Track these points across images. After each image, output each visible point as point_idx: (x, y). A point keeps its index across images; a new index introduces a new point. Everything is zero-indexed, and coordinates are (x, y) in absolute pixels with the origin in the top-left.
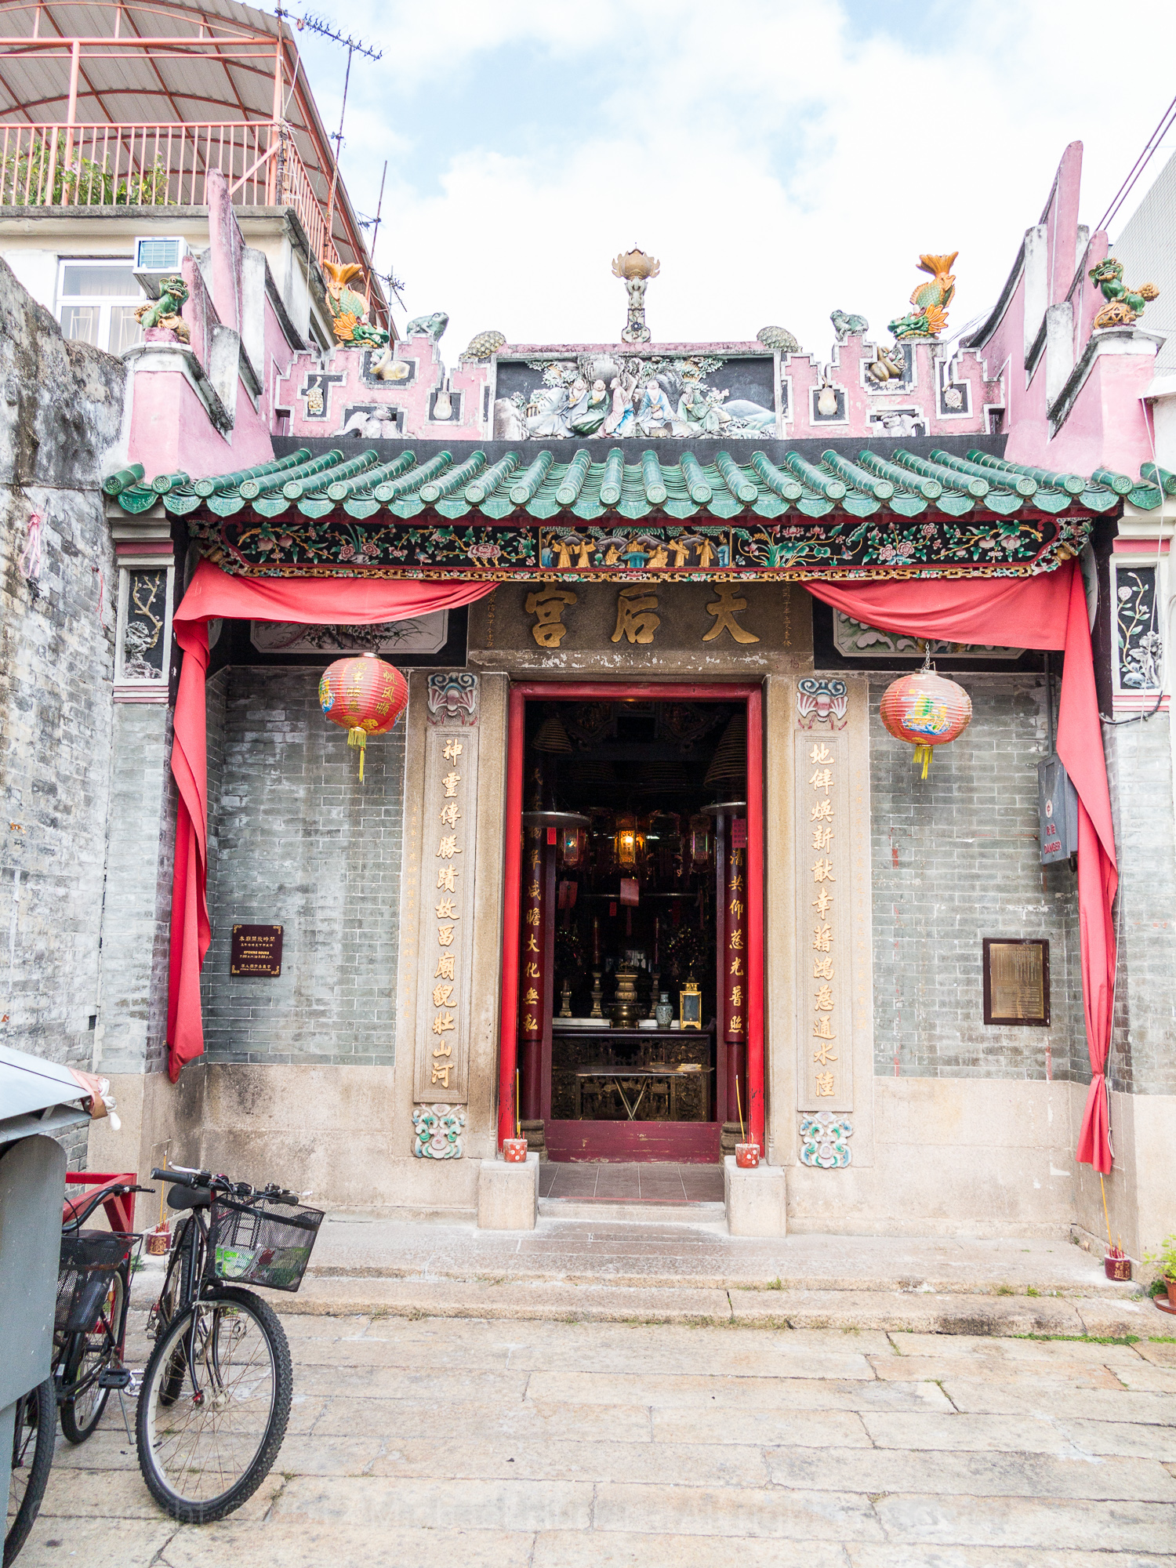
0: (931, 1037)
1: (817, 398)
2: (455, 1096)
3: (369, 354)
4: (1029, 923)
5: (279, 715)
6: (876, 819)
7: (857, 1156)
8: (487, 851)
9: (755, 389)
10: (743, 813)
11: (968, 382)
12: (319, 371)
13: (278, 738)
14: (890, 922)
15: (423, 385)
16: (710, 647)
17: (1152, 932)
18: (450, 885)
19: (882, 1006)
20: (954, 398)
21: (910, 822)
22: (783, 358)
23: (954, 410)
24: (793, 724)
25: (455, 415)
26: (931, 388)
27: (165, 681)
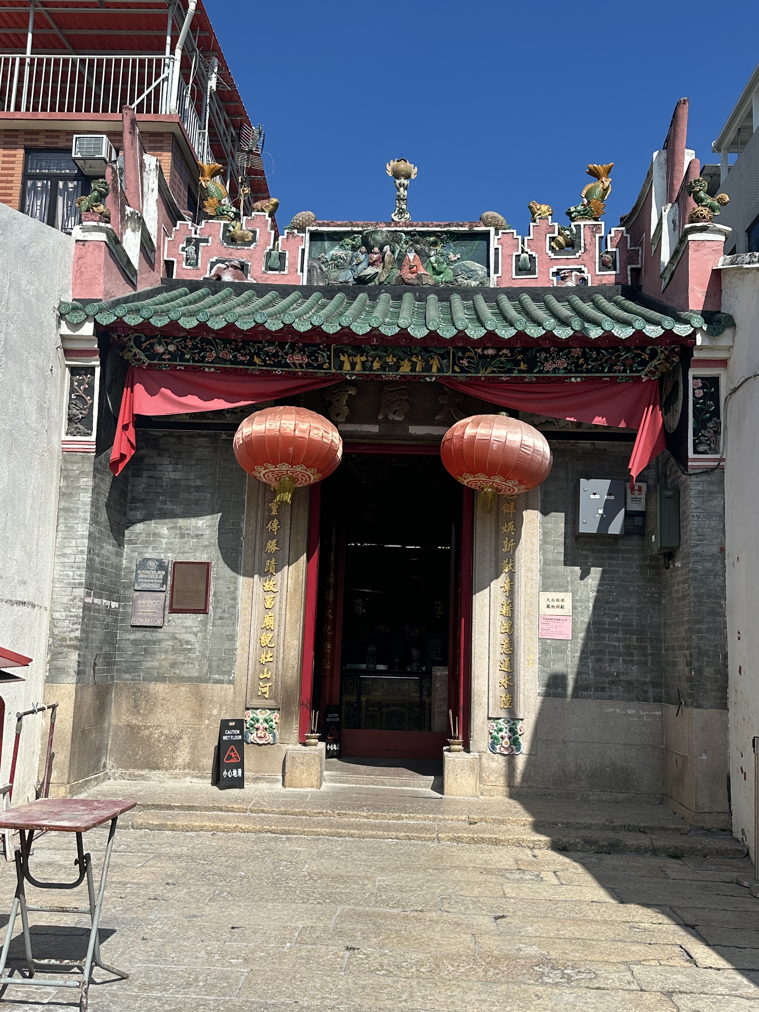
1: (518, 259)
2: (272, 704)
3: (226, 226)
5: (166, 460)
6: (543, 534)
7: (526, 748)
8: (296, 550)
9: (477, 253)
11: (617, 250)
12: (193, 236)
13: (165, 475)
15: (261, 247)
16: (440, 424)
18: (273, 571)
20: (608, 261)
21: (565, 536)
23: (607, 268)
25: (282, 268)
26: (594, 254)
27: (93, 438)
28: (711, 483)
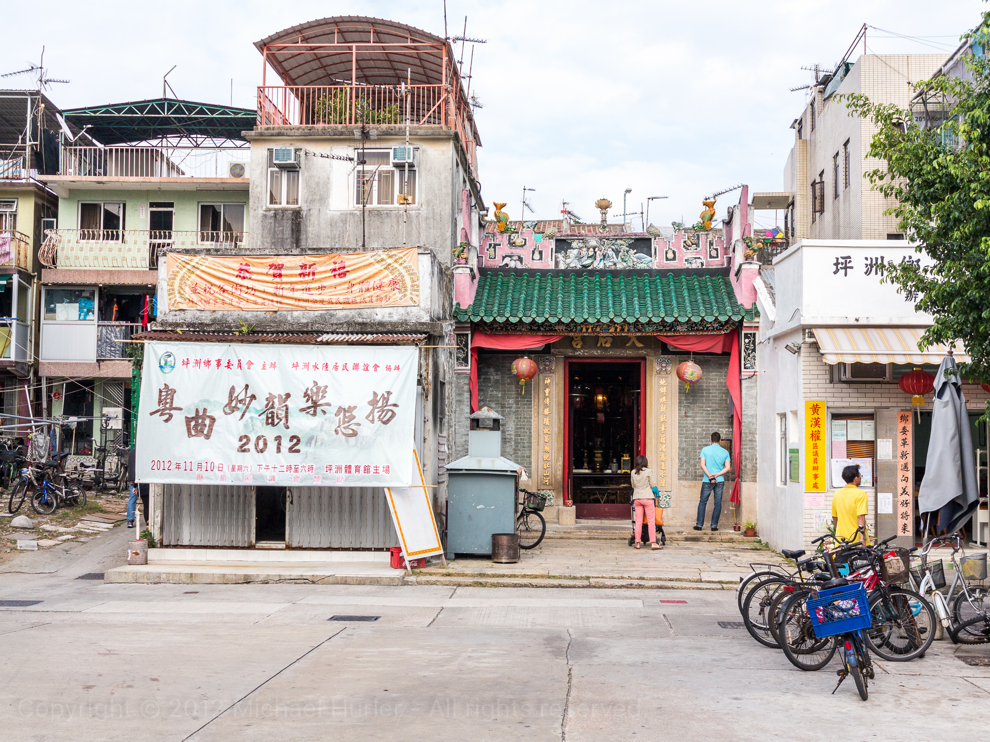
0: (695, 469)
1: (667, 253)
2: (550, 487)
3: (510, 236)
4: (726, 434)
5: (492, 370)
6: (680, 403)
7: (672, 504)
8: (559, 413)
9: (645, 249)
10: (639, 393)
11: (719, 247)
12: (492, 242)
13: (492, 377)
14: (683, 434)
15: (529, 248)
16: (629, 348)
17: (750, 438)
18: (547, 424)
19: (681, 460)
20: (714, 253)
21: (691, 403)
22: (655, 239)
23: (714, 257)
24: (654, 373)
25: (541, 258)
26: (706, 250)
27: (469, 367)
28: (752, 382)
